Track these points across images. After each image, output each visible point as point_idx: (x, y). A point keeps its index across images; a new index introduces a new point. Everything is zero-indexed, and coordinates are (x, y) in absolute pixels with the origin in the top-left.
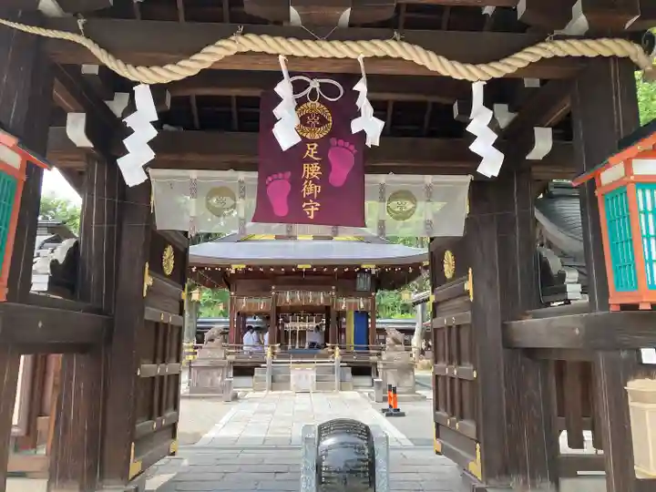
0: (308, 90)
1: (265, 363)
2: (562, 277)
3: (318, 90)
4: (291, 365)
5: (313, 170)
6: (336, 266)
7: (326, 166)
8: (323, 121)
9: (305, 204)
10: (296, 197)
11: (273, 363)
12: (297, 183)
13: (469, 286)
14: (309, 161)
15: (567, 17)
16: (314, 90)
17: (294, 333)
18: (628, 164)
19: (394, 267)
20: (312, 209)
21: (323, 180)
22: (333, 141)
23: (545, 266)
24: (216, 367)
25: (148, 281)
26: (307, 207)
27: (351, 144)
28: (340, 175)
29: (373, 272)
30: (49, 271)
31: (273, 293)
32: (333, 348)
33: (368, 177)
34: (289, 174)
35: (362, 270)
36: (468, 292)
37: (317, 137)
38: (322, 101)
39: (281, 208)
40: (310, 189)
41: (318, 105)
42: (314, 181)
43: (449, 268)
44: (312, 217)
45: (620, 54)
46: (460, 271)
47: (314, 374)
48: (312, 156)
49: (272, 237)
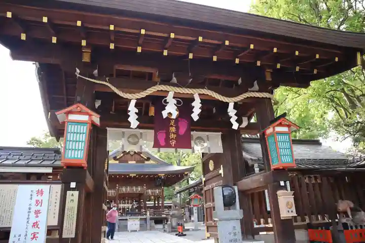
2: (253, 166)
5: (173, 129)
7: (177, 128)
9: (170, 141)
10: (167, 139)
12: (168, 133)
13: (221, 171)
14: (172, 126)
15: (252, 86)
18: (274, 128)
19: (172, 175)
20: (173, 143)
21: (177, 133)
22: (180, 119)
23: (246, 163)
28: (182, 131)
31: (117, 188)
32: (146, 212)
33: (192, 133)
34: (165, 131)
35: (158, 177)
36: (221, 173)
39: (162, 143)
40: (172, 136)
42: (174, 133)
44: (173, 146)
45: (268, 97)
46: (217, 167)
48: (172, 124)
49: (117, 162)
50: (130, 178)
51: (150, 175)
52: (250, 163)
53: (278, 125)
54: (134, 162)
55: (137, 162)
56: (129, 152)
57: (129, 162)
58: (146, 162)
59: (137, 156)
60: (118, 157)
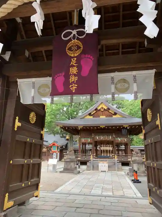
0: (72, 35)
1: (90, 160)
3: (76, 35)
4: (99, 161)
5: (74, 70)
6: (114, 126)
7: (80, 68)
8: (79, 48)
9: (71, 86)
10: (67, 83)
11: (93, 161)
12: (67, 76)
13: (158, 122)
14: (73, 66)
16: (74, 35)
17: (104, 151)
20: (74, 88)
22: (83, 56)
24: (72, 162)
26: (71, 87)
27: (90, 56)
29: (128, 128)
31: (93, 136)
34: (63, 74)
35: (124, 128)
37: (76, 55)
38: (78, 39)
40: (73, 79)
41: (76, 41)
42: (75, 75)
43: (149, 117)
44: (74, 91)
47: (107, 165)
48: (74, 64)
49: (91, 117)
50: (101, 129)
54: (104, 117)
55: (106, 116)
56: (100, 109)
57: (101, 117)
58: (114, 116)
59: (107, 112)
60: (92, 114)
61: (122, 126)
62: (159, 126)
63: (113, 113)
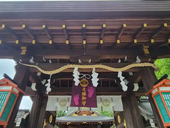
0: (83, 77)
3: (85, 76)
5: (84, 94)
6: (92, 122)
7: (87, 93)
8: (86, 83)
9: (82, 102)
10: (80, 101)
12: (81, 97)
13: (125, 125)
14: (83, 91)
16: (84, 77)
18: (158, 88)
19: (106, 122)
20: (84, 103)
21: (87, 96)
22: (88, 87)
23: (143, 118)
25: (45, 124)
26: (83, 103)
27: (93, 88)
28: (90, 95)
29: (101, 124)
30: (21, 121)
33: (97, 96)
34: (78, 95)
35: (99, 124)
36: (125, 126)
37: (85, 86)
38: (86, 79)
39: (77, 103)
40: (84, 98)
41: (85, 79)
42: (85, 96)
43: (119, 120)
44: (84, 105)
45: (149, 66)
46: (122, 121)
48: (84, 91)
49: (77, 115)
51: (94, 123)
52: (146, 118)
53: (161, 86)
55: (87, 115)
57: (83, 115)
58: (92, 115)
60: (77, 112)
61: (98, 122)
62: (126, 127)
63: (91, 112)
